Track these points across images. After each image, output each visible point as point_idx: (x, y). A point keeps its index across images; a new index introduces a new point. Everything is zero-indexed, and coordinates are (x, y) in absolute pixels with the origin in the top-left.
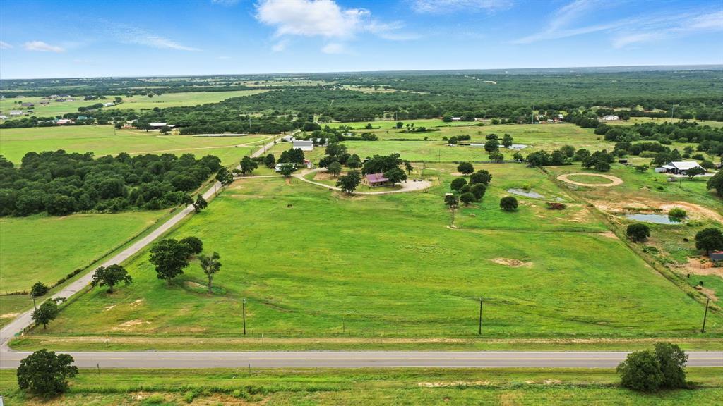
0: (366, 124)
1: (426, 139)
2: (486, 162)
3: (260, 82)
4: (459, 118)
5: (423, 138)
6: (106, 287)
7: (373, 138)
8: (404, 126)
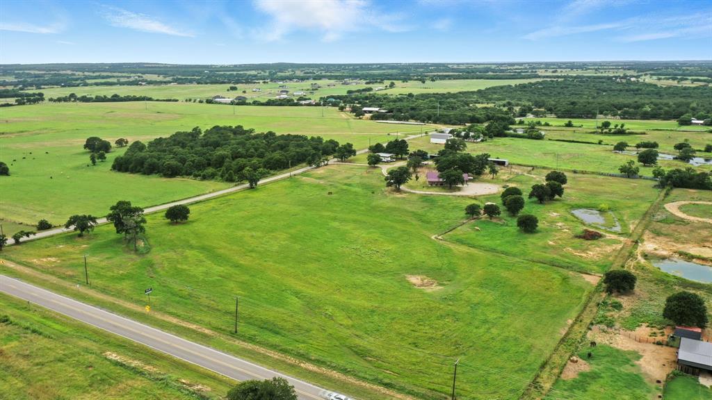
0: (566, 121)
1: (600, 143)
2: (616, 176)
3: (559, 70)
4: (702, 122)
5: (597, 142)
6: (79, 232)
7: (539, 137)
8: (612, 126)
